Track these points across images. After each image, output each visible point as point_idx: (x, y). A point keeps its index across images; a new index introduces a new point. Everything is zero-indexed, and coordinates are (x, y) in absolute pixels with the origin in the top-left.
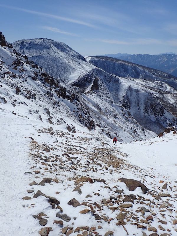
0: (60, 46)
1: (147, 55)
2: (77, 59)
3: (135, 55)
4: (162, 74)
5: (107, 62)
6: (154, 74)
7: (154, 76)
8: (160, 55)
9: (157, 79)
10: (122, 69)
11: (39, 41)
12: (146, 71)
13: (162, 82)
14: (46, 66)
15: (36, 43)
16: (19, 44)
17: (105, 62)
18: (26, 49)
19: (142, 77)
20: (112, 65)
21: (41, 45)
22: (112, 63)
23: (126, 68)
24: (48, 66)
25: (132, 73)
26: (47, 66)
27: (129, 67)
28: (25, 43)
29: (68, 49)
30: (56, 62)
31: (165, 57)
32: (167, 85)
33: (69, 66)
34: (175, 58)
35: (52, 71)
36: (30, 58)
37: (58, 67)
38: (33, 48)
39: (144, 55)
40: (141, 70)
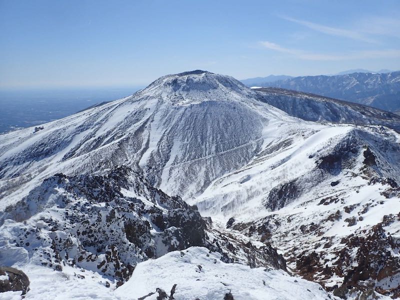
0: (227, 81)
1: (322, 76)
2: (255, 100)
3: (299, 78)
4: (375, 112)
5: (282, 98)
6: (363, 113)
7: (364, 117)
8: (344, 75)
9: (370, 121)
10: (308, 108)
11: (200, 77)
12: (349, 108)
13: (384, 127)
14: (223, 116)
15: (195, 80)
16: (169, 84)
17: (279, 97)
18: (183, 90)
19: (344, 119)
20: (290, 102)
21: (204, 83)
22: (290, 100)
23: (315, 106)
24: (227, 116)
25: (327, 114)
26: (225, 116)
27: (319, 105)
28: (179, 82)
29: (239, 86)
30: (236, 109)
31: (354, 79)
32: (392, 131)
33: (256, 114)
34: (371, 79)
35: (235, 124)
36: (197, 105)
37: (241, 117)
38: (193, 89)
39: (317, 77)
40: (340, 109)
